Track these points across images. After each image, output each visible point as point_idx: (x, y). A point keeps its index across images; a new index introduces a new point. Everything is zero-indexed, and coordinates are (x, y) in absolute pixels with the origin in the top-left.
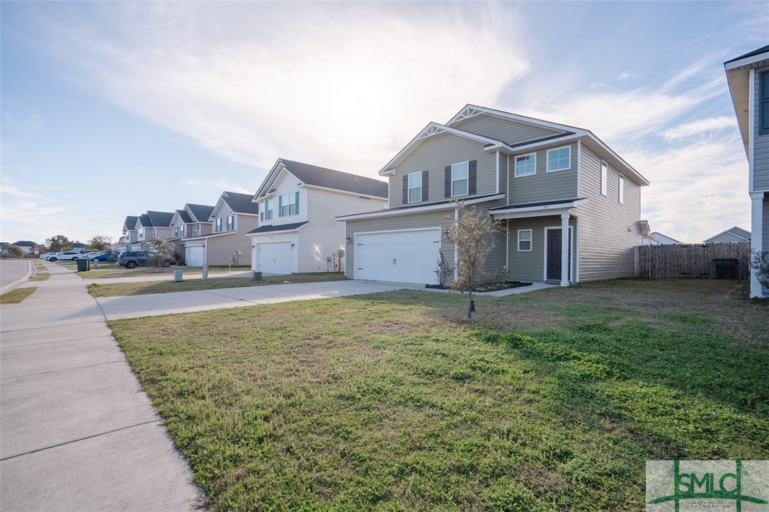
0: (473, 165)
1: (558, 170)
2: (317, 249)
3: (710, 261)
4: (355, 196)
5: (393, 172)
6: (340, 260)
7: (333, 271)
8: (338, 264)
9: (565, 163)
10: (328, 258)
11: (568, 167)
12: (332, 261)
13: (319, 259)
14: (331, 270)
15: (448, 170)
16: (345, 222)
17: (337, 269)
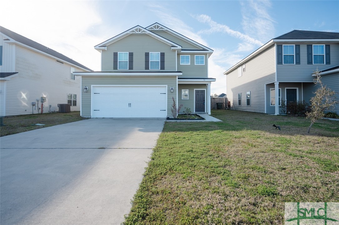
0: (163, 55)
1: (200, 65)
2: (24, 96)
3: (215, 104)
4: (54, 59)
5: (106, 48)
6: (42, 105)
7: (37, 113)
8: (41, 107)
9: (202, 62)
10: (33, 103)
11: (204, 64)
12: (36, 105)
13: (26, 104)
14: (36, 112)
15: (147, 55)
16: (80, 77)
17: (40, 112)
